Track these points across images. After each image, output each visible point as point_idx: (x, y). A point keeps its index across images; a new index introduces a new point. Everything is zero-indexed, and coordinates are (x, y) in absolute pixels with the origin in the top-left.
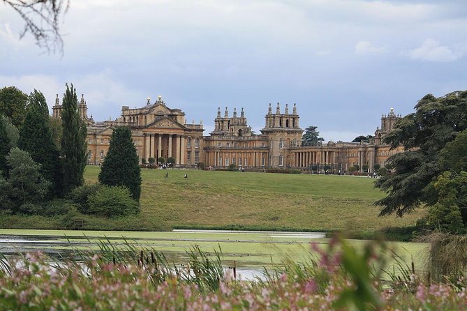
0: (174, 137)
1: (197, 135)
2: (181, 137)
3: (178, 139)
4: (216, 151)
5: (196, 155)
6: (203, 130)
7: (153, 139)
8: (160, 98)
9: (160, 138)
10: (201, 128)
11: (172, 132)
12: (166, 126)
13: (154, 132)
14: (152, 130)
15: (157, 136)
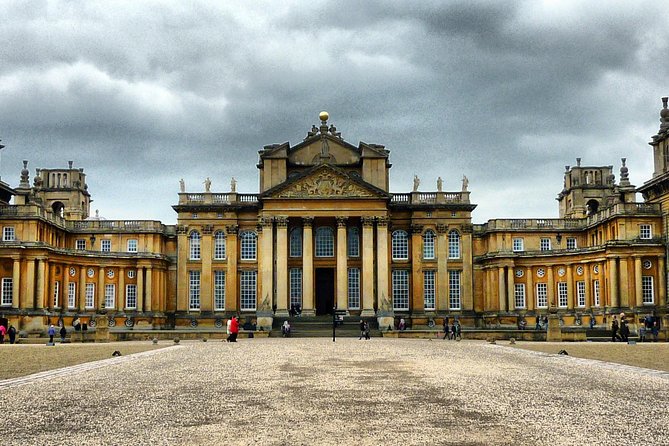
0: (355, 225)
1: (452, 221)
2: (375, 224)
3: (367, 233)
4: (501, 264)
5: (453, 283)
6: (470, 208)
7: (282, 234)
8: (324, 119)
9: (308, 232)
10: (462, 202)
11: (345, 211)
12: (322, 195)
13: (284, 212)
14: (279, 207)
15: (295, 225)
